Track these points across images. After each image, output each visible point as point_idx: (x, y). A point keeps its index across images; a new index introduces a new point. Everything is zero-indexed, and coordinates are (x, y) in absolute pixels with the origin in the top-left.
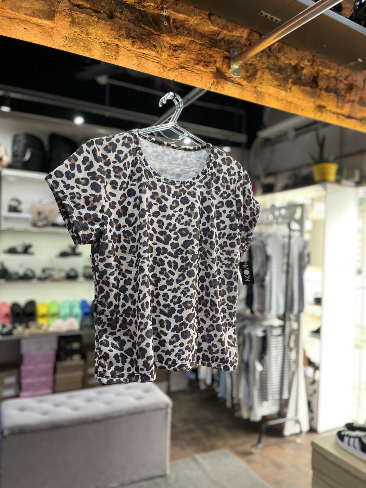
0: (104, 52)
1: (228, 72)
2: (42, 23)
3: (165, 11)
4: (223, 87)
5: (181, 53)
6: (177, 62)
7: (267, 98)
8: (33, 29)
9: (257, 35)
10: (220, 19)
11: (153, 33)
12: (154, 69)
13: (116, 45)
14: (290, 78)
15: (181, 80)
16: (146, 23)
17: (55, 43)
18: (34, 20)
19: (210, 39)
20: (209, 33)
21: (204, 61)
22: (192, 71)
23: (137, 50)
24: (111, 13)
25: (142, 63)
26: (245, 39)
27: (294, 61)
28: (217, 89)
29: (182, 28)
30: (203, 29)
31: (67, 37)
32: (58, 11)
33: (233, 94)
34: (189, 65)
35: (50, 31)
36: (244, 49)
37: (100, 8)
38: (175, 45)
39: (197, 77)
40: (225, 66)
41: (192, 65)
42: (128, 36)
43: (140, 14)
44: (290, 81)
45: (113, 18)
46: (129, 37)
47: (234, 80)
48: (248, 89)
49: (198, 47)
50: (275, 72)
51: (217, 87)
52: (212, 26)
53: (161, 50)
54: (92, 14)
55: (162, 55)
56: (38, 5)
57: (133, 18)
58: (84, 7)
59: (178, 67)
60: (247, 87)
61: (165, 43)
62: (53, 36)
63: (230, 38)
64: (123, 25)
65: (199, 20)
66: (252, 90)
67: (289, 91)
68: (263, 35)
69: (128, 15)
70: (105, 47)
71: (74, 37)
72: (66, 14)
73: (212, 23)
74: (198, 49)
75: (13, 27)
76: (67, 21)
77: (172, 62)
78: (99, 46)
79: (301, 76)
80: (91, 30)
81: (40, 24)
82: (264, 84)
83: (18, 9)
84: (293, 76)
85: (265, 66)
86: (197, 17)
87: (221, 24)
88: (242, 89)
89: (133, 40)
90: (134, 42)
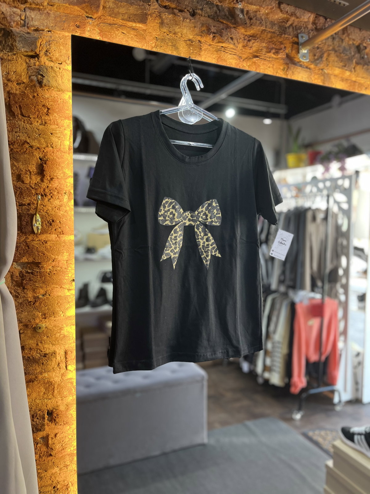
0: (189, 49)
1: (297, 57)
2: (136, 26)
3: (240, 4)
4: (293, 72)
5: (254, 42)
6: (251, 51)
7: (333, 79)
8: (130, 32)
9: (323, 18)
10: (289, 6)
11: (229, 26)
12: (231, 61)
13: (199, 41)
14: (354, 58)
15: (255, 69)
16: (223, 17)
17: (148, 45)
18: (130, 24)
19: (280, 27)
20: (279, 20)
21: (274, 48)
22: (265, 59)
23: (216, 44)
24: (194, 11)
25: (221, 57)
26: (312, 24)
27: (357, 41)
28: (287, 75)
29: (254, 19)
30: (273, 18)
31: (157, 38)
32: (149, 13)
33: (302, 78)
34: (262, 54)
35: (143, 33)
36: (311, 34)
37: (184, 7)
38: (248, 35)
39: (269, 65)
40: (294, 51)
41: (264, 53)
42: (209, 31)
43: (218, 9)
44: (354, 61)
45: (195, 15)
46: (210, 33)
47: (302, 64)
48: (315, 72)
49: (269, 35)
50: (340, 53)
51: (287, 73)
52: (282, 14)
53: (237, 41)
54: (178, 14)
55: (238, 46)
56: (132, 10)
57: (212, 14)
58: (170, 8)
59: (252, 56)
60: (314, 69)
61: (240, 34)
62: (146, 38)
63: (298, 23)
64: (203, 21)
65: (270, 9)
66: (319, 73)
67: (353, 70)
68: (328, 18)
69: (208, 11)
70: (190, 44)
71: (163, 38)
72: (156, 16)
73: (281, 11)
74: (269, 37)
75: (113, 33)
76: (157, 23)
77: (246, 52)
78: (184, 43)
79: (364, 55)
80: (177, 29)
81: (136, 28)
82: (330, 65)
83: (116, 15)
84: (357, 55)
85: (331, 48)
86: (268, 7)
87: (290, 11)
88: (310, 72)
89: (214, 35)
90: (214, 37)
